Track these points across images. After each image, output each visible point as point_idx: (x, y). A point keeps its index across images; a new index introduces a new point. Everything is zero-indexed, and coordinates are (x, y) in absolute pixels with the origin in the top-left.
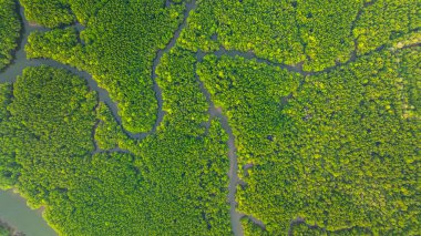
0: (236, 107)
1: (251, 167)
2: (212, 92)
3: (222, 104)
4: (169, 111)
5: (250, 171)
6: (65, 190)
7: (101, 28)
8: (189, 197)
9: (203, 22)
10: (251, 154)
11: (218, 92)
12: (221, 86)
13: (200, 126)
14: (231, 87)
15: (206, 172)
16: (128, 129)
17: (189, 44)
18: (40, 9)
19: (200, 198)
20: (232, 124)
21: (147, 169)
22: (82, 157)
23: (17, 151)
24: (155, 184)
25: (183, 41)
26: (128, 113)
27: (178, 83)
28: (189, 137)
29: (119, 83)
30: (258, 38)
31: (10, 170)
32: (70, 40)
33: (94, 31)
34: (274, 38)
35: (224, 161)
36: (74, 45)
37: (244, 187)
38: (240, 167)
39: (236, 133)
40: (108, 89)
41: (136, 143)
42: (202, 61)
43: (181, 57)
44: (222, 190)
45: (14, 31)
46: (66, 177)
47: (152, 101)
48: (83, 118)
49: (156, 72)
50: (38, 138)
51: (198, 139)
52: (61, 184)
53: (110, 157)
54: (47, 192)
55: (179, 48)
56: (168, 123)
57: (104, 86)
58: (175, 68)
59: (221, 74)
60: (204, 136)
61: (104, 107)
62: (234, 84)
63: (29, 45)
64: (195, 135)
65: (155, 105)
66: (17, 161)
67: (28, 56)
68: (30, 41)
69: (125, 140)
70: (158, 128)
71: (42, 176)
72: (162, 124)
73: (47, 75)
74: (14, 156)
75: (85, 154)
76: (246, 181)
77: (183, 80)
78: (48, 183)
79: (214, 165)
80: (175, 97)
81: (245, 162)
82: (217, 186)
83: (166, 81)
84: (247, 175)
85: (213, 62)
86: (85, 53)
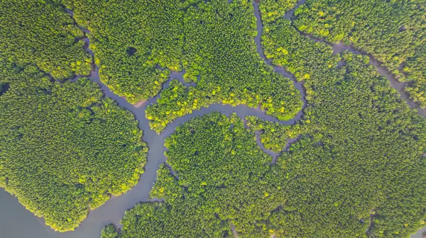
0: (354, 30)
1: (404, 65)
2: (326, 33)
3: (341, 36)
4: (307, 76)
5: (406, 69)
6: (278, 209)
7: (199, 58)
8: (380, 129)
10: (397, 55)
11: (331, 30)
12: (329, 22)
13: (339, 68)
14: (338, 16)
15: (376, 98)
16: (288, 117)
17: (276, 13)
18: (138, 86)
19: (388, 122)
20: (362, 46)
21: (329, 136)
23: (217, 210)
24: (346, 141)
25: (270, 14)
26: (276, 105)
27: (294, 50)
28: (339, 84)
29: (249, 89)
31: (225, 229)
32: (181, 90)
33: (196, 66)
35: (380, 78)
36: (187, 91)
37: (412, 84)
38: (396, 72)
39: (371, 50)
40: (244, 102)
41: (301, 123)
42: (297, 17)
43: (277, 28)
44: (399, 101)
45: (132, 121)
46: (272, 197)
47: (286, 81)
48: (244, 140)
49: (269, 56)
50: (223, 186)
51: (346, 79)
52: (274, 206)
53: (291, 152)
54: (267, 222)
55: (271, 23)
56: (313, 87)
57: (239, 102)
58: (282, 40)
59: (322, 14)
60: (348, 72)
61: (252, 118)
62: (338, 12)
63: (153, 121)
64: (342, 78)
65: (291, 82)
66: (224, 218)
67: (158, 132)
68: (150, 118)
69: (292, 128)
70: (308, 98)
71: (252, 212)
72: (310, 92)
73: (188, 132)
74: (217, 216)
75: (271, 166)
76: (410, 78)
77: (296, 44)
78: (262, 215)
79: (377, 87)
80: (302, 62)
81: (397, 65)
82: (393, 102)
83: (283, 56)
84: (407, 74)
85: (307, 10)
86: (202, 89)
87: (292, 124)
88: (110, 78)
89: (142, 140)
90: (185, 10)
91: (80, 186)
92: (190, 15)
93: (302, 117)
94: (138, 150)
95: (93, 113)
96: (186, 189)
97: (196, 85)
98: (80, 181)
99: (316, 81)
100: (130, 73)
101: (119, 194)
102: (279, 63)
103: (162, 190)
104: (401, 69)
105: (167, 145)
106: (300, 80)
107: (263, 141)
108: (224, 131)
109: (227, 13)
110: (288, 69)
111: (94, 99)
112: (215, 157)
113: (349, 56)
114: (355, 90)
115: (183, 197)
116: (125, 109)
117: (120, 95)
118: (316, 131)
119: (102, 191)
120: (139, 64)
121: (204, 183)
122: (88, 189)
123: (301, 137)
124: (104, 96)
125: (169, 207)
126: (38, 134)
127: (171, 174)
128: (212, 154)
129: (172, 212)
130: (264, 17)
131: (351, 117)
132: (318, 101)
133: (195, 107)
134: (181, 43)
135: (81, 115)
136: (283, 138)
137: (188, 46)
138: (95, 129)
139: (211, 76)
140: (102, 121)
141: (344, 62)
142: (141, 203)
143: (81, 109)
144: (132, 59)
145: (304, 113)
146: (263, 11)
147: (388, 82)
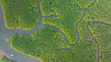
0: (99, 37)
1: (103, 52)
2: (93, 33)
3: (95, 36)
4: (82, 38)
5: (102, 53)
6: (53, 59)
7: (63, 16)
8: (87, 60)
9: (90, 14)
10: (103, 49)
11: (94, 33)
12: (95, 31)
13: (89, 42)
14: (98, 31)
15: (91, 54)
16: (71, 43)
17: (86, 20)
18: (47, 11)
19: (90, 61)
20: (98, 41)
21: (76, 53)
22: (58, 50)
23: (41, 49)
24: (78, 57)
25: (85, 19)
26: (71, 39)
27: (83, 30)
28: (87, 45)
30: (104, 18)
31: (39, 54)
33: (61, 17)
34: (109, 18)
35: (96, 51)
36: (55, 20)
37: (101, 57)
38: (100, 52)
39: (99, 43)
40: (65, 32)
41: (72, 46)
42: (90, 24)
43: (84, 23)
44: (95, 58)
45: (39, 17)
46: (54, 56)
47: (77, 35)
48: (58, 40)
49: (77, 27)
50: (46, 45)
51: (89, 45)
52: (53, 58)
53: (65, 50)
54: (49, 60)
55: (84, 21)
56: (81, 41)
57: (63, 31)
59: (95, 28)
60: (90, 44)
61: (64, 37)
62: (99, 30)
63: (43, 21)
64: (88, 44)
65: (77, 36)
66: (41, 52)
67: (43, 24)
68: (43, 20)
69: (70, 46)
70: (78, 42)
71: (47, 55)
72: (79, 41)
73: (48, 29)
74: (40, 50)
75: (59, 50)
76: (101, 56)
77: (85, 30)
78: (49, 57)
79: (93, 52)
80: (83, 34)
81: (101, 51)
82: (94, 57)
83: (80, 30)
84: (102, 54)
85: (93, 25)
86: (58, 23)
87: (71, 45)
88: (42, 5)
89: (38, 23)
90: (69, 4)
91: (18, 21)
92: (69, 6)
93: (74, 45)
94: (36, 24)
95: (33, 9)
96: (38, 40)
97: (58, 21)
98: (19, 20)
99: (82, 40)
100: (47, 7)
101: (24, 29)
102: (78, 31)
103: (33, 36)
104: (101, 52)
105: (42, 28)
106: (80, 37)
107: (62, 43)
108: (56, 35)
109: (77, 12)
110: (79, 33)
111: (35, 7)
112: (49, 38)
113: (93, 41)
114: (89, 49)
115: (36, 41)
116: (40, 14)
117: (41, 10)
118: (74, 50)
119: (21, 26)
120: (50, 7)
121: (43, 42)
122: (19, 23)
123: (70, 49)
124: (38, 8)
125: (32, 40)
126: (18, 4)
127: (38, 34)
128: (49, 37)
129: (32, 42)
130: (83, 19)
131: (83, 53)
132: (79, 45)
133: (54, 25)
134: (62, 10)
135: (30, 8)
136: (66, 46)
137: (63, 12)
138: (31, 13)
139: (63, 22)
140: (33, 12)
141: (91, 41)
142: (27, 35)
143: (31, 6)
144: (50, 5)
145: (75, 45)
146: (84, 18)
147: (97, 53)
